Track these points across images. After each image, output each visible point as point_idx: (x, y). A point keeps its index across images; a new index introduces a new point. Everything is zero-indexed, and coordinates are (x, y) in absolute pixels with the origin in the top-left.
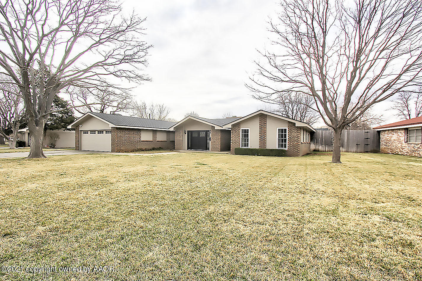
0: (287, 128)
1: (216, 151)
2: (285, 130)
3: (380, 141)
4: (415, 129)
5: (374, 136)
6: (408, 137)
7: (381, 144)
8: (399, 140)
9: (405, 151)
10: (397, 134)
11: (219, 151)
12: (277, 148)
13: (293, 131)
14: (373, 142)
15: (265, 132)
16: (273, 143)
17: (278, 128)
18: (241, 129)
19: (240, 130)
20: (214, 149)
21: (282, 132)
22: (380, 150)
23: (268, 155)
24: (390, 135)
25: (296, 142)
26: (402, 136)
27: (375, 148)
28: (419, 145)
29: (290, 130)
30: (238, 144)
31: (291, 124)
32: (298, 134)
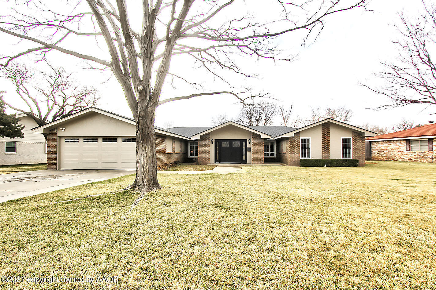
0: (351, 138)
1: (259, 163)
2: (350, 139)
3: (372, 150)
4: (418, 141)
5: (367, 146)
6: (410, 146)
7: (373, 152)
8: (399, 149)
9: (406, 158)
10: (395, 144)
11: (263, 163)
12: (342, 158)
13: (358, 140)
14: (367, 150)
15: (328, 142)
16: (336, 153)
17: (342, 138)
18: (301, 138)
19: (299, 139)
20: (256, 161)
21: (346, 142)
22: (371, 157)
23: (341, 165)
24: (386, 145)
25: (361, 152)
26: (403, 146)
27: (368, 157)
28: (426, 153)
29: (355, 140)
30: (297, 154)
31: (355, 134)
32: (363, 143)
